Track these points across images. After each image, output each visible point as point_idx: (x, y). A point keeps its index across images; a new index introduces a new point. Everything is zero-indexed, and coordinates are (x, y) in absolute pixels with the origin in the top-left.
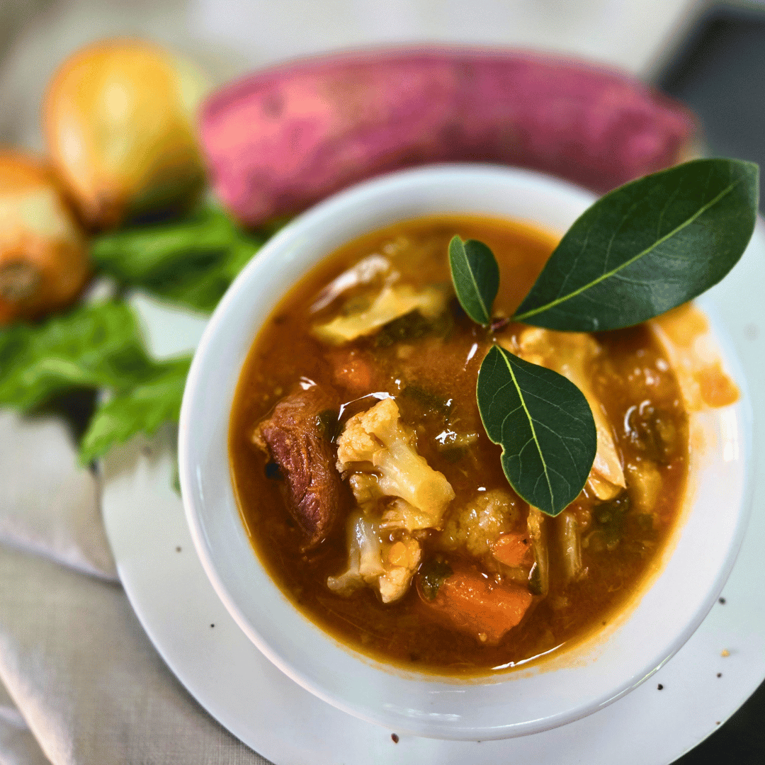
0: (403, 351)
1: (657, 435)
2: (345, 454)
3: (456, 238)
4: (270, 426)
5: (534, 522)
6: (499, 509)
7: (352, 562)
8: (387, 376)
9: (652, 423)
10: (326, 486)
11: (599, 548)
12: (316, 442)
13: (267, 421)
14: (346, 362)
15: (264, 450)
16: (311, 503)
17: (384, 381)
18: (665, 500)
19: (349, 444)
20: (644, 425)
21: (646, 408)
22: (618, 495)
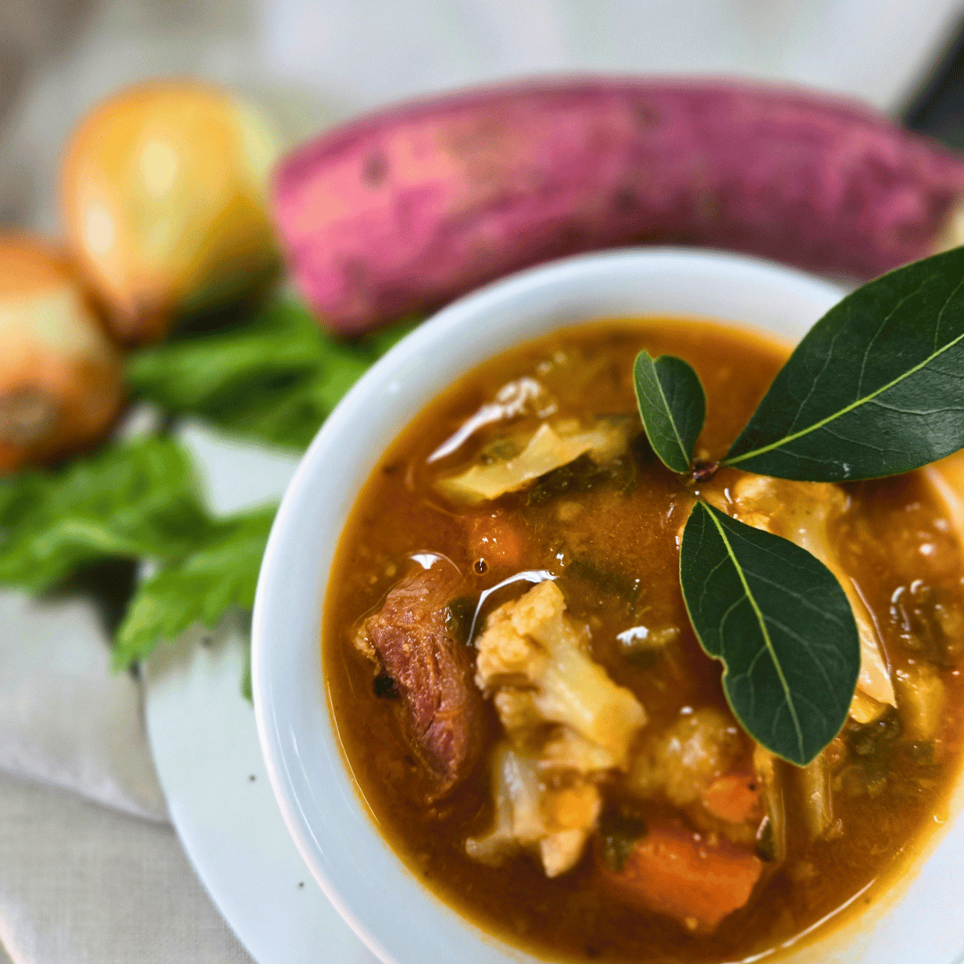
0: (567, 511)
1: (936, 627)
2: (488, 664)
3: (642, 354)
4: (379, 622)
5: (764, 759)
6: (711, 740)
7: (501, 817)
8: (545, 548)
9: (928, 609)
10: (461, 710)
11: (856, 790)
12: (446, 646)
13: (375, 617)
14: (485, 529)
15: (372, 658)
16: (441, 734)
17: (540, 555)
18: (950, 720)
19: (494, 651)
20: (917, 612)
21: (919, 587)
22: (883, 715)
